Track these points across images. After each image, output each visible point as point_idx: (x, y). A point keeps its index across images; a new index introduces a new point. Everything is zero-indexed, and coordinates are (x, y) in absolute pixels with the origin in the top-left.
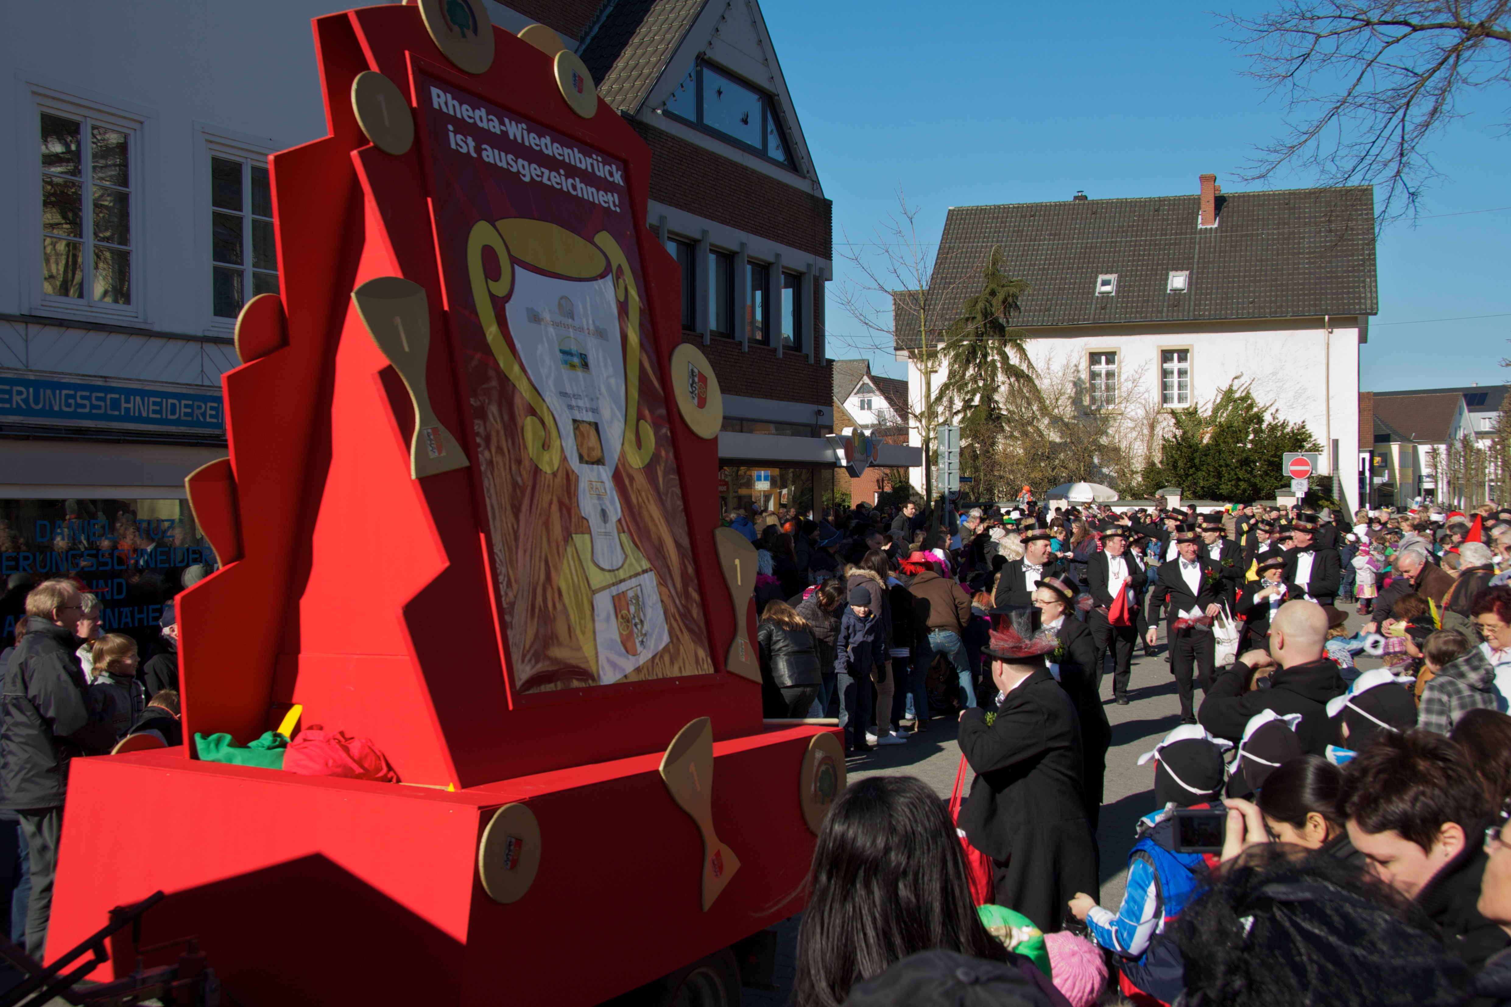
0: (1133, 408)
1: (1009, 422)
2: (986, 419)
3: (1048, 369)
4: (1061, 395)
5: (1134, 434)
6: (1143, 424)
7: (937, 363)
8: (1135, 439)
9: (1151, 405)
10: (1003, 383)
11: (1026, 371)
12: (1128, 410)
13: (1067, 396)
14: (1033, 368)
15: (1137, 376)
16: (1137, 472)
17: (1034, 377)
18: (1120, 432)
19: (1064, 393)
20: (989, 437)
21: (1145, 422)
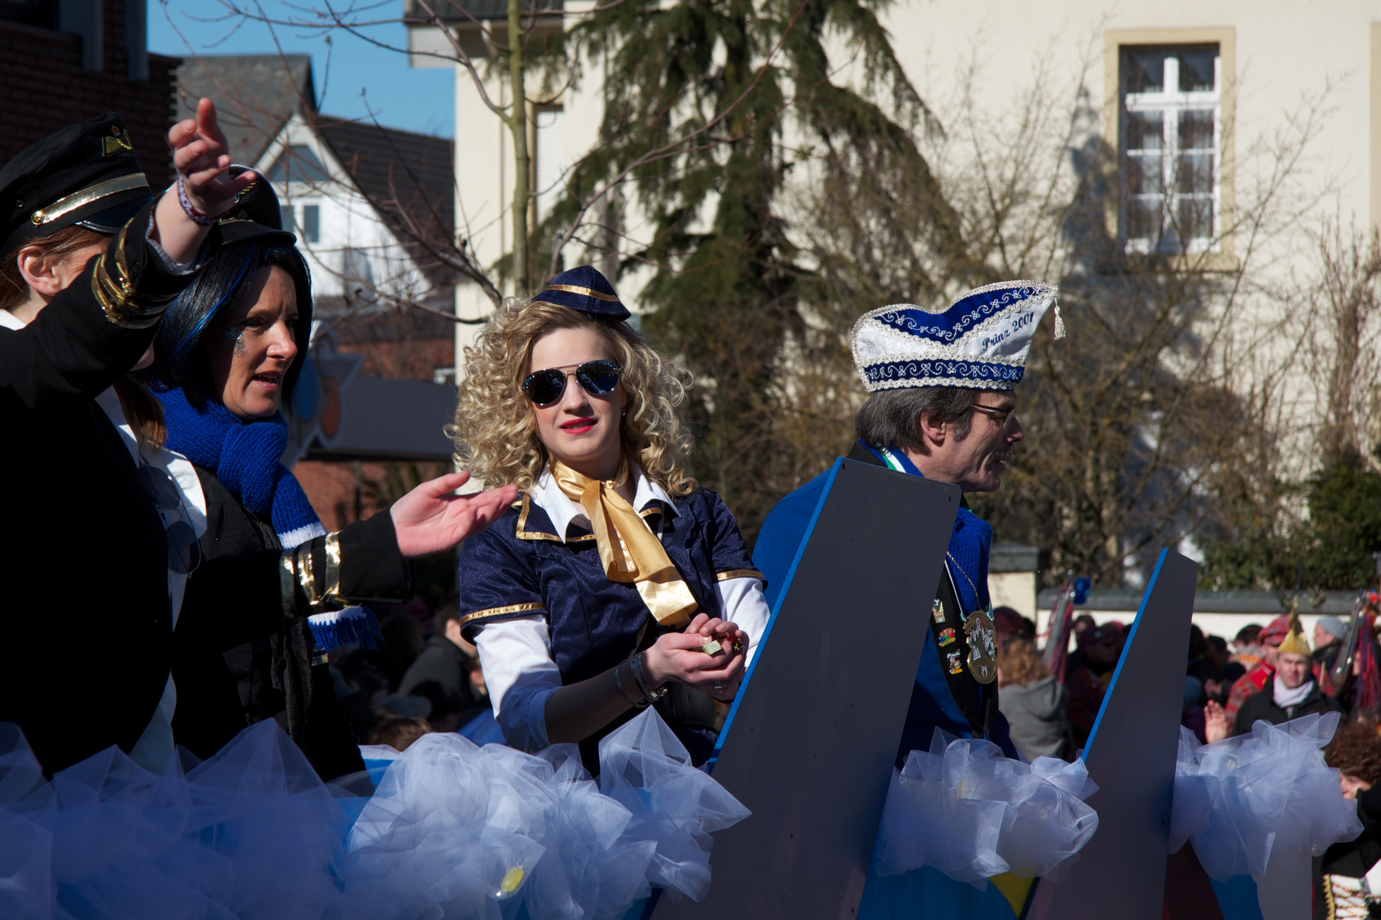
0: (1279, 250)
1: (823, 297)
2: (739, 286)
3: (968, 104)
4: (1014, 202)
5: (1283, 347)
6: (1314, 311)
7: (564, 78)
8: (1286, 366)
9: (1347, 243)
10: (804, 154)
11: (888, 110)
12: (1260, 258)
13: (1035, 205)
14: (915, 98)
15: (1293, 136)
16: (1292, 488)
17: (919, 131)
18: (1229, 340)
19: (1026, 194)
20: (748, 351)
21: (1324, 302)
